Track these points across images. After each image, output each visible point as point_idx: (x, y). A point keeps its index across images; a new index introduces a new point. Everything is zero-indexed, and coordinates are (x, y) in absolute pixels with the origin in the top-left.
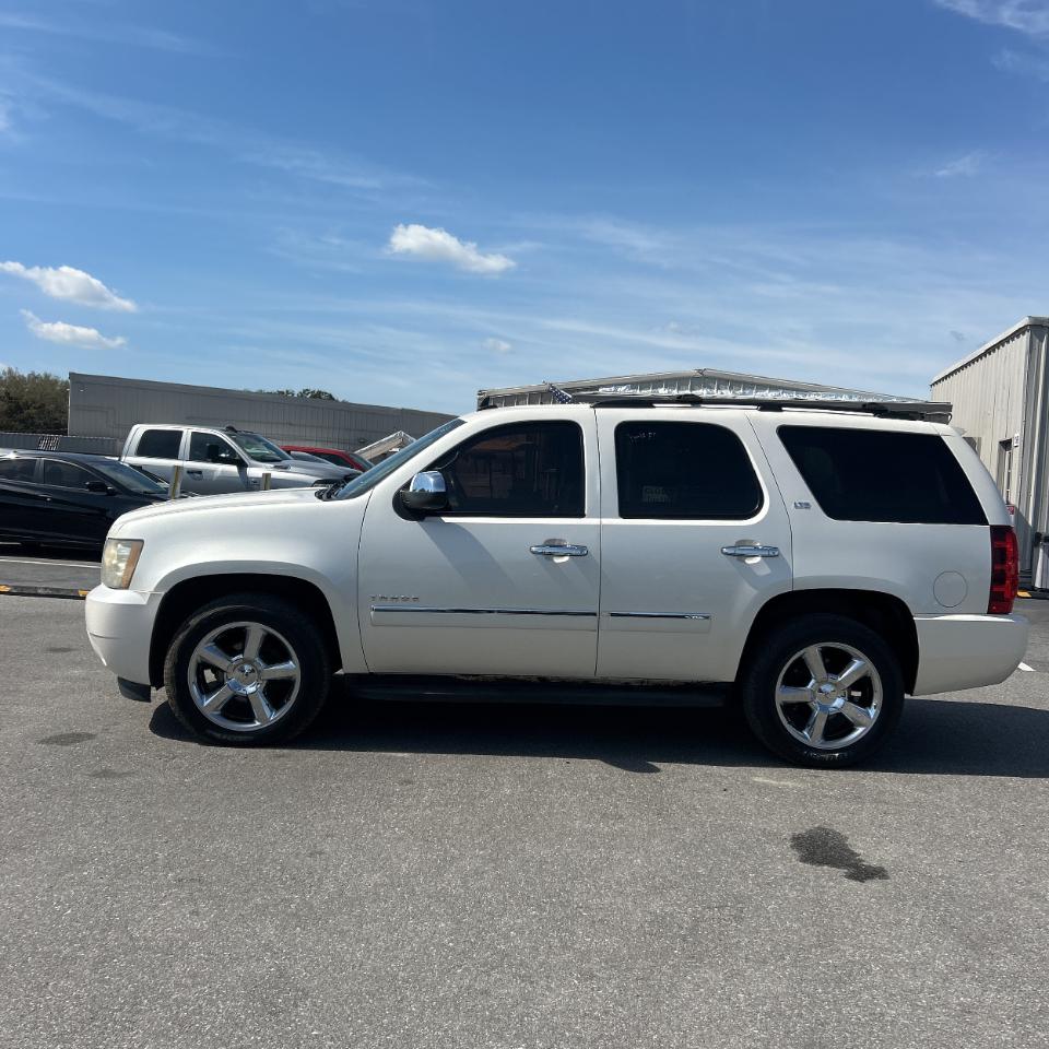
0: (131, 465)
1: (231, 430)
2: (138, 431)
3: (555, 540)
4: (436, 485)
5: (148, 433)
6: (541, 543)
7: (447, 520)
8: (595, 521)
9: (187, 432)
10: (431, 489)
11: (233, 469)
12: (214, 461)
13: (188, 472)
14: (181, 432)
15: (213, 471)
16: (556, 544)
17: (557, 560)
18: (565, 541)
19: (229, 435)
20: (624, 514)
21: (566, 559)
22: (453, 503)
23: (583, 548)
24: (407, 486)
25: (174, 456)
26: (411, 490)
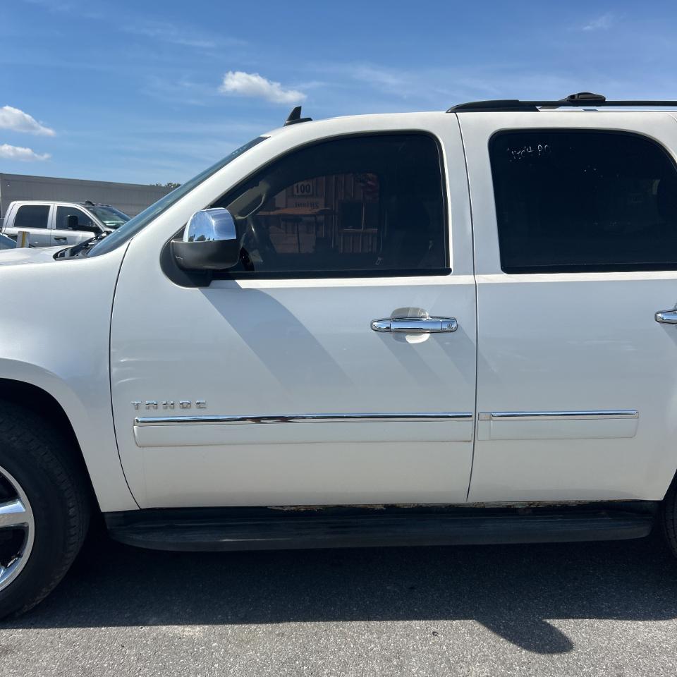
0: (9, 236)
1: (89, 204)
2: (15, 206)
3: (408, 309)
4: (221, 229)
5: (22, 209)
6: (388, 315)
7: (244, 284)
8: (467, 279)
9: (54, 206)
10: (213, 236)
11: (91, 235)
12: (75, 229)
13: (55, 239)
14: (49, 207)
15: (75, 237)
16: (410, 314)
17: (412, 340)
18: (423, 311)
19: (88, 208)
20: (508, 268)
21: (425, 337)
22: (255, 258)
23: (450, 320)
24: (180, 235)
25: (44, 225)
26: (186, 239)
